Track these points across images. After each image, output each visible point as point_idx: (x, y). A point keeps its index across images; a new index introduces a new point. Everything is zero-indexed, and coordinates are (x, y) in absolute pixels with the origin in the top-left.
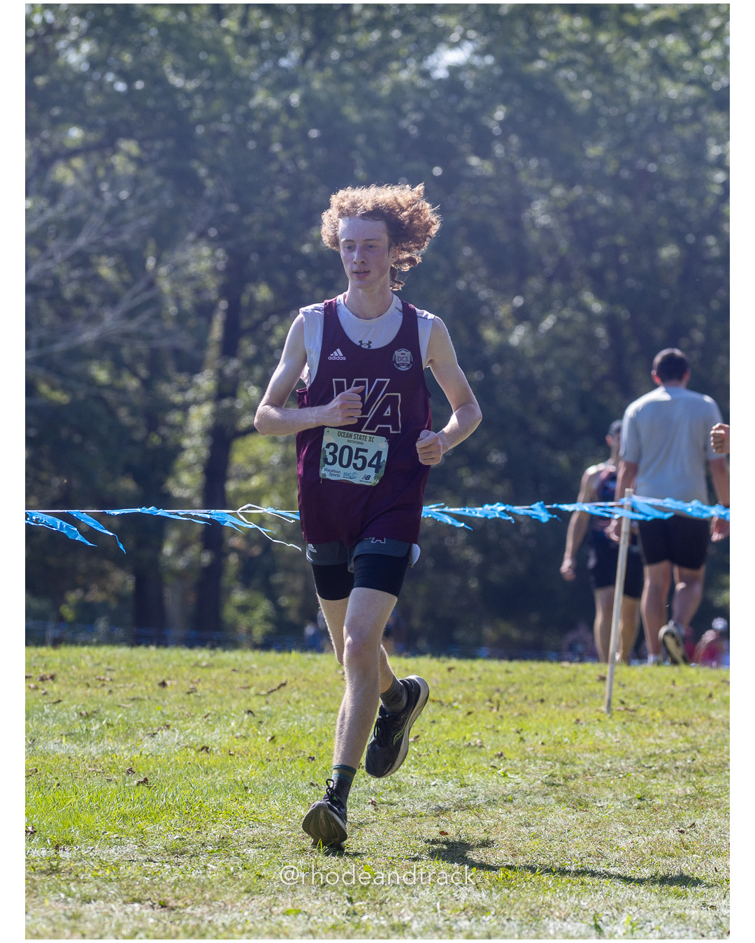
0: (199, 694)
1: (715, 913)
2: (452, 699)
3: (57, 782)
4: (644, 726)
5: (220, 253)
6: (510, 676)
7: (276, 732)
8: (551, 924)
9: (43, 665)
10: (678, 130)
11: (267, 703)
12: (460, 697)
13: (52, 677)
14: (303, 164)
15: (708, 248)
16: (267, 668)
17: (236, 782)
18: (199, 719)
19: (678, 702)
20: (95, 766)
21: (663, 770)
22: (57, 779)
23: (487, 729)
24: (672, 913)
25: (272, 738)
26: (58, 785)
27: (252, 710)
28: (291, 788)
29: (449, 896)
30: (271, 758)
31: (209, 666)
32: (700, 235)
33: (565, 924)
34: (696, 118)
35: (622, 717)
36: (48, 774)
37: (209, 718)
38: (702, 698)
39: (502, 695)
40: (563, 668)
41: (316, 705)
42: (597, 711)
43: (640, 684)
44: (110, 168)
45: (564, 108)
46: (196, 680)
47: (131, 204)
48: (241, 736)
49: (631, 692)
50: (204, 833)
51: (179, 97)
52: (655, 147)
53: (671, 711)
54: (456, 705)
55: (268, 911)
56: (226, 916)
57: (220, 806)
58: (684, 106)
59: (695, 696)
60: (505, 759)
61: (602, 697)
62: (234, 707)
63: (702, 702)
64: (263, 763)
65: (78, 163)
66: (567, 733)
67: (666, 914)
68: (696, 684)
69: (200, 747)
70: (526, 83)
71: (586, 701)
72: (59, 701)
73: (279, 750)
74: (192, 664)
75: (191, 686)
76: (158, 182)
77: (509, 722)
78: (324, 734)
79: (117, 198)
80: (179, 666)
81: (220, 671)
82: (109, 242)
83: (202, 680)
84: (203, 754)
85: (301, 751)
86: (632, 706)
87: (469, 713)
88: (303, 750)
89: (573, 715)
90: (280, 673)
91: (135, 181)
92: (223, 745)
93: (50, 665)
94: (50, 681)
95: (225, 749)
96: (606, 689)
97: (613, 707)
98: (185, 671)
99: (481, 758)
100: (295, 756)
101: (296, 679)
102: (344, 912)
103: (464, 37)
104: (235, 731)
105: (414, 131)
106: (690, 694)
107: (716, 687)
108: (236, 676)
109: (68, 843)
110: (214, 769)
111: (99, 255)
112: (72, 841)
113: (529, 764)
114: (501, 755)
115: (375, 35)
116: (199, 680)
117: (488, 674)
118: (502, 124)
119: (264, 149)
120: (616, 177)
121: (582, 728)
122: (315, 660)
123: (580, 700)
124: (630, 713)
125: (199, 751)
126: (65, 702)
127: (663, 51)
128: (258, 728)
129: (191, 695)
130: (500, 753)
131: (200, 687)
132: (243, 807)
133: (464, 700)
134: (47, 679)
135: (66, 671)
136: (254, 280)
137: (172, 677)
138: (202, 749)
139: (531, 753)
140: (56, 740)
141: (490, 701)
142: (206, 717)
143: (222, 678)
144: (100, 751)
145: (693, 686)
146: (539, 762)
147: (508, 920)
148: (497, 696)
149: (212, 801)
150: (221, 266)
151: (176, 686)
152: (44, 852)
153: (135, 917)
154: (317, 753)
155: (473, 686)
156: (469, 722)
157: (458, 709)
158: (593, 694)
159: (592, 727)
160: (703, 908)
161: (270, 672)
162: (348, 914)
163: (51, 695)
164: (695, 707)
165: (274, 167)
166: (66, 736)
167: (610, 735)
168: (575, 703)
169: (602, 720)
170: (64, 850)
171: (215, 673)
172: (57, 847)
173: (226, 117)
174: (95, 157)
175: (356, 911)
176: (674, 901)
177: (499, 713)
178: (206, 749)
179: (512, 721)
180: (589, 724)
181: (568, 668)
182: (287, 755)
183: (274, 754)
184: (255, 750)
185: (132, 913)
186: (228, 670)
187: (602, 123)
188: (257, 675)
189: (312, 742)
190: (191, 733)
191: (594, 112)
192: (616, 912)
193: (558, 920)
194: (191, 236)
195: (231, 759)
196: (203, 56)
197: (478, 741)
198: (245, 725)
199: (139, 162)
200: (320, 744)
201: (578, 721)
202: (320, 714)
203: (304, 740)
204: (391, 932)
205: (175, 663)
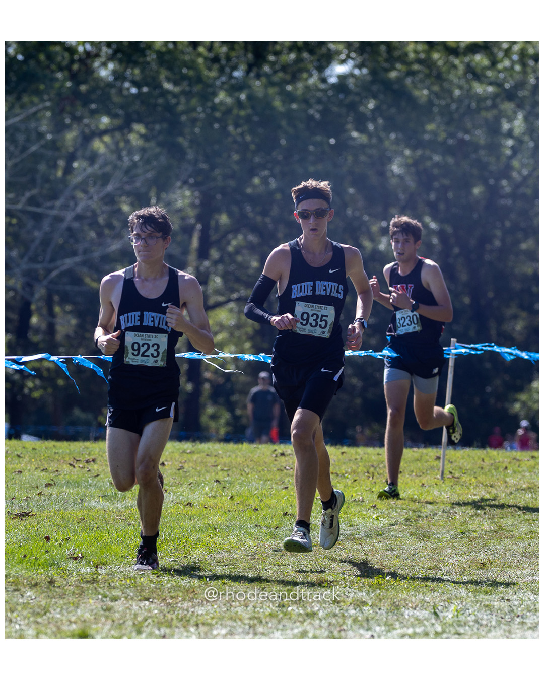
0: (185, 470)
1: (510, 604)
2: (344, 472)
3: (97, 526)
4: (464, 487)
5: (197, 194)
6: (380, 457)
7: (234, 493)
8: (407, 612)
9: (88, 453)
10: (484, 114)
11: (228, 475)
12: (349, 470)
13: (94, 461)
14: (248, 138)
15: (503, 187)
16: (228, 453)
17: (209, 525)
18: (185, 486)
19: (486, 472)
20: (120, 515)
22: (96, 524)
23: (366, 490)
24: (482, 604)
25: (231, 497)
26: (97, 528)
27: (219, 480)
28: (243, 528)
29: (342, 595)
30: (231, 510)
31: (192, 453)
32: (497, 180)
33: (415, 612)
34: (494, 106)
35: (451, 482)
36: (91, 521)
37: (192, 485)
38: (501, 470)
39: (375, 469)
40: (413, 451)
41: (259, 476)
42: (435, 478)
43: (462, 461)
44: (128, 142)
45: (412, 100)
46: (183, 461)
47: (140, 164)
48: (212, 496)
49: (457, 466)
50: (189, 557)
51: (170, 97)
52: (469, 125)
53: (481, 478)
54: (346, 475)
55: (229, 605)
56: (203, 609)
57: (199, 540)
58: (486, 98)
59: (497, 469)
60: (377, 508)
61: (438, 470)
62: (208, 478)
63: (501, 472)
64: (225, 513)
65: (107, 138)
66: (416, 492)
67: (478, 605)
68: (497, 461)
69: (186, 503)
70: (387, 85)
71: (428, 472)
72: (98, 475)
73: (236, 504)
74: (181, 451)
75: (181, 465)
76: (158, 150)
77: (380, 486)
78: (264, 495)
79: (132, 160)
80: (173, 452)
81: (199, 455)
82: (128, 188)
83: (188, 461)
84: (188, 508)
85: (249, 505)
86: (457, 475)
87: (355, 480)
88: (251, 504)
89: (420, 481)
90: (236, 457)
91: (143, 150)
92: (201, 502)
93: (92, 453)
94: (92, 463)
95: (202, 504)
96: (441, 464)
97: (444, 476)
98: (177, 456)
99: (363, 508)
100: (246, 508)
101: (246, 460)
102: (277, 605)
103: (348, 57)
104: (208, 493)
105: (317, 116)
106: (493, 467)
107: (510, 463)
108: (209, 459)
109: (104, 564)
110: (195, 517)
111: (121, 196)
112: (106, 563)
113: (393, 512)
114: (375, 506)
115: (293, 56)
116: (186, 461)
117: (366, 456)
118: (373, 111)
119: (224, 128)
120: (444, 143)
121: (426, 489)
122: (258, 448)
123: (424, 471)
124: (456, 479)
125: (186, 505)
126: (102, 476)
127: (473, 64)
128: (223, 491)
129: (181, 471)
130: (374, 505)
131: (186, 466)
132: (213, 540)
133: (351, 472)
134: (90, 462)
135: (102, 456)
136: (219, 211)
137: (169, 459)
138: (187, 505)
139: (393, 505)
140: (96, 500)
141: (368, 472)
142: (189, 485)
143: (200, 460)
144: (123, 507)
145: (495, 463)
146: (399, 511)
147: (380, 609)
148: (372, 470)
149: (194, 537)
150: (197, 202)
151: (171, 465)
152: (89, 570)
153: (145, 609)
154: (260, 506)
155: (357, 464)
156: (355, 486)
157: (348, 478)
158: (432, 468)
159: (432, 488)
160: (502, 601)
161: (230, 456)
162: (279, 606)
163: (93, 472)
164: (496, 475)
165: (230, 139)
166: (102, 497)
167: (443, 493)
168: (421, 474)
169: (438, 483)
170: (101, 568)
171: (195, 457)
172: (97, 567)
173: (200, 109)
174: (118, 135)
175: (284, 605)
176: (484, 597)
177: (374, 480)
178: (190, 504)
179: (381, 485)
180: (430, 486)
181: (416, 452)
182: (241, 508)
183: (233, 507)
184: (220, 505)
185: (144, 606)
186: (203, 455)
187: (436, 110)
188: (222, 458)
189: (257, 500)
190: (181, 495)
191: (430, 103)
192: (447, 604)
193: (411, 609)
194: (179, 184)
195: (205, 511)
196: (185, 71)
197: (361, 498)
198: (215, 489)
199: (144, 137)
200: (261, 501)
201: (423, 484)
202: (262, 482)
203: (251, 498)
204: (306, 618)
205: (170, 450)
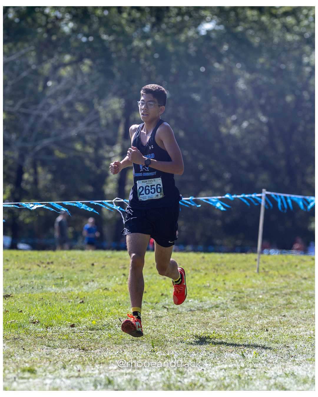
0: (106, 268)
2: (200, 268)
4: (271, 278)
9: (48, 258)
12: (203, 267)
15: (304, 96)
17: (116, 301)
19: (284, 268)
20: (64, 296)
21: (276, 294)
22: (50, 301)
23: (212, 280)
31: (111, 257)
32: (301, 91)
33: (232, 354)
35: (263, 274)
36: (47, 299)
40: (242, 256)
42: (254, 272)
43: (271, 261)
46: (105, 263)
48: (120, 284)
49: (267, 265)
51: (105, 43)
52: (284, 59)
53: (281, 272)
57: (109, 311)
60: (218, 291)
61: (256, 267)
62: (118, 273)
63: (293, 268)
66: (242, 281)
69: (104, 288)
71: (250, 268)
72: (54, 272)
74: (104, 256)
75: (103, 265)
77: (220, 277)
80: (99, 257)
84: (105, 291)
86: (267, 270)
87: (206, 274)
89: (245, 274)
92: (113, 287)
93: (51, 258)
94: (51, 264)
96: (257, 264)
97: (259, 270)
98: (101, 259)
99: (209, 291)
103: (212, 19)
104: (118, 282)
105: (194, 54)
106: (289, 265)
107: (299, 262)
109: (51, 326)
110: (108, 297)
113: (227, 293)
115: (179, 19)
118: (227, 51)
120: (269, 70)
121: (248, 279)
124: (266, 273)
129: (103, 268)
130: (216, 289)
131: (107, 265)
132: (118, 311)
137: (97, 261)
139: (228, 289)
140: (51, 286)
141: (214, 269)
143: (115, 262)
144: (67, 290)
145: (290, 262)
146: (230, 292)
148: (217, 267)
151: (97, 265)
152: (42, 329)
154: (148, 290)
156: (206, 277)
157: (202, 272)
158: (252, 266)
163: (51, 269)
164: (290, 270)
166: (54, 285)
167: (258, 281)
168: (246, 269)
169: (255, 275)
170: (49, 328)
171: (112, 260)
177: (217, 274)
180: (250, 277)
186: (117, 259)
190: (101, 283)
192: (251, 349)
193: (229, 353)
195: (115, 293)
197: (208, 284)
198: (122, 280)
200: (149, 286)
